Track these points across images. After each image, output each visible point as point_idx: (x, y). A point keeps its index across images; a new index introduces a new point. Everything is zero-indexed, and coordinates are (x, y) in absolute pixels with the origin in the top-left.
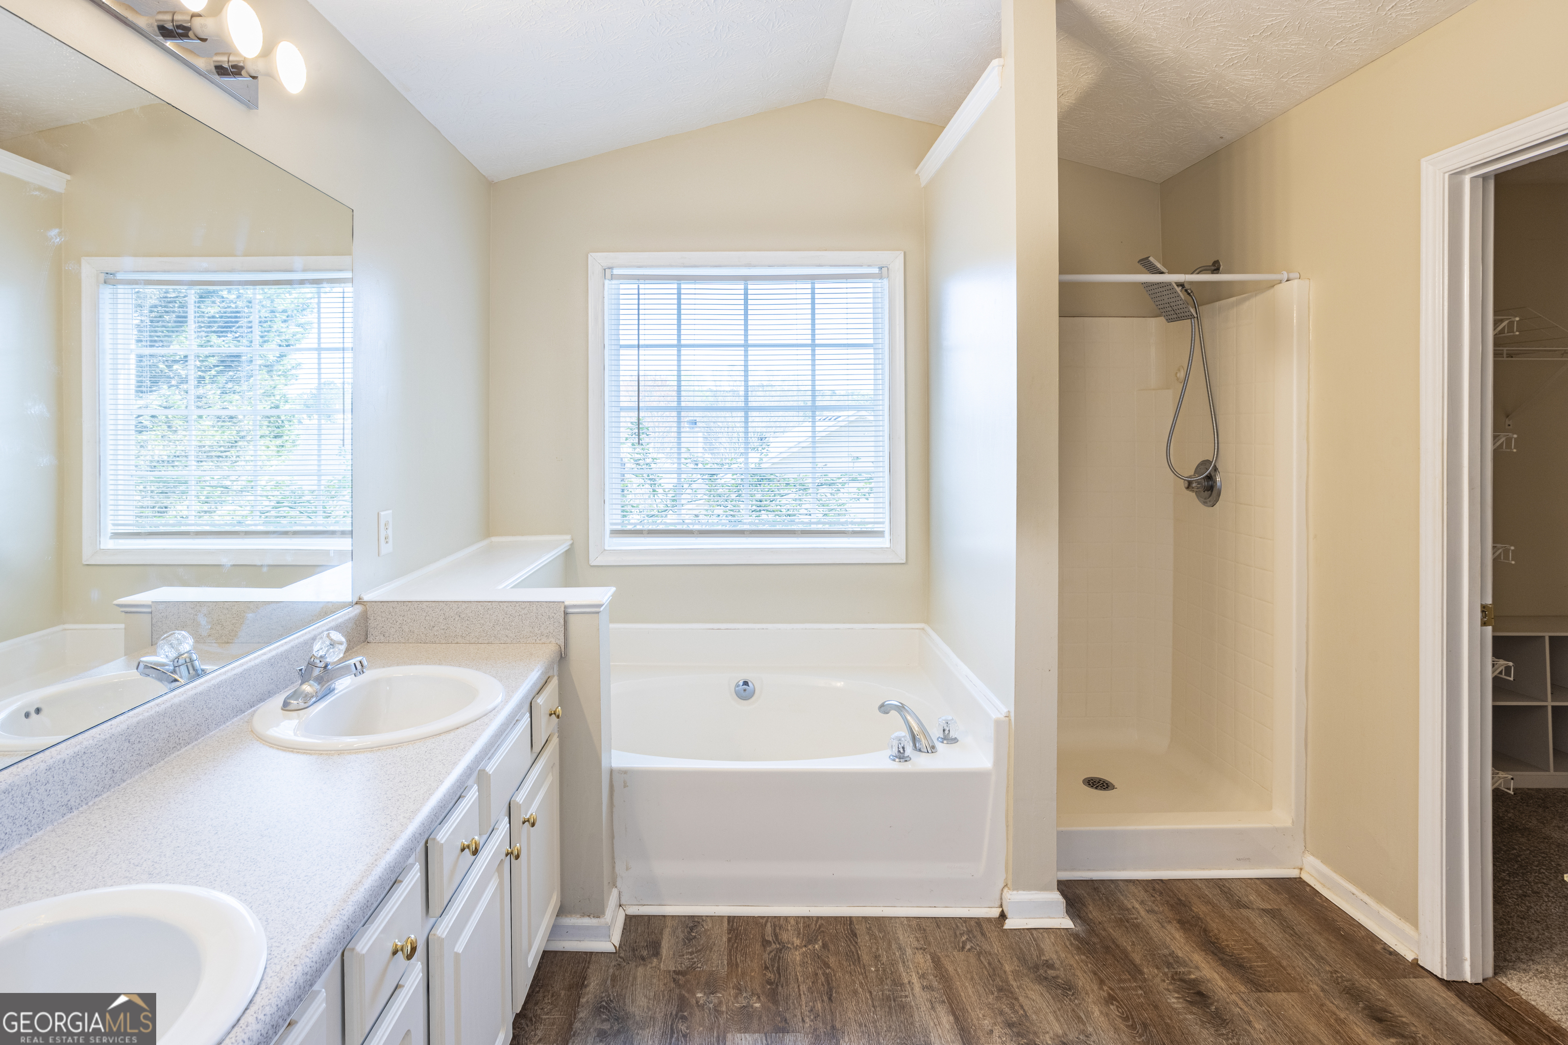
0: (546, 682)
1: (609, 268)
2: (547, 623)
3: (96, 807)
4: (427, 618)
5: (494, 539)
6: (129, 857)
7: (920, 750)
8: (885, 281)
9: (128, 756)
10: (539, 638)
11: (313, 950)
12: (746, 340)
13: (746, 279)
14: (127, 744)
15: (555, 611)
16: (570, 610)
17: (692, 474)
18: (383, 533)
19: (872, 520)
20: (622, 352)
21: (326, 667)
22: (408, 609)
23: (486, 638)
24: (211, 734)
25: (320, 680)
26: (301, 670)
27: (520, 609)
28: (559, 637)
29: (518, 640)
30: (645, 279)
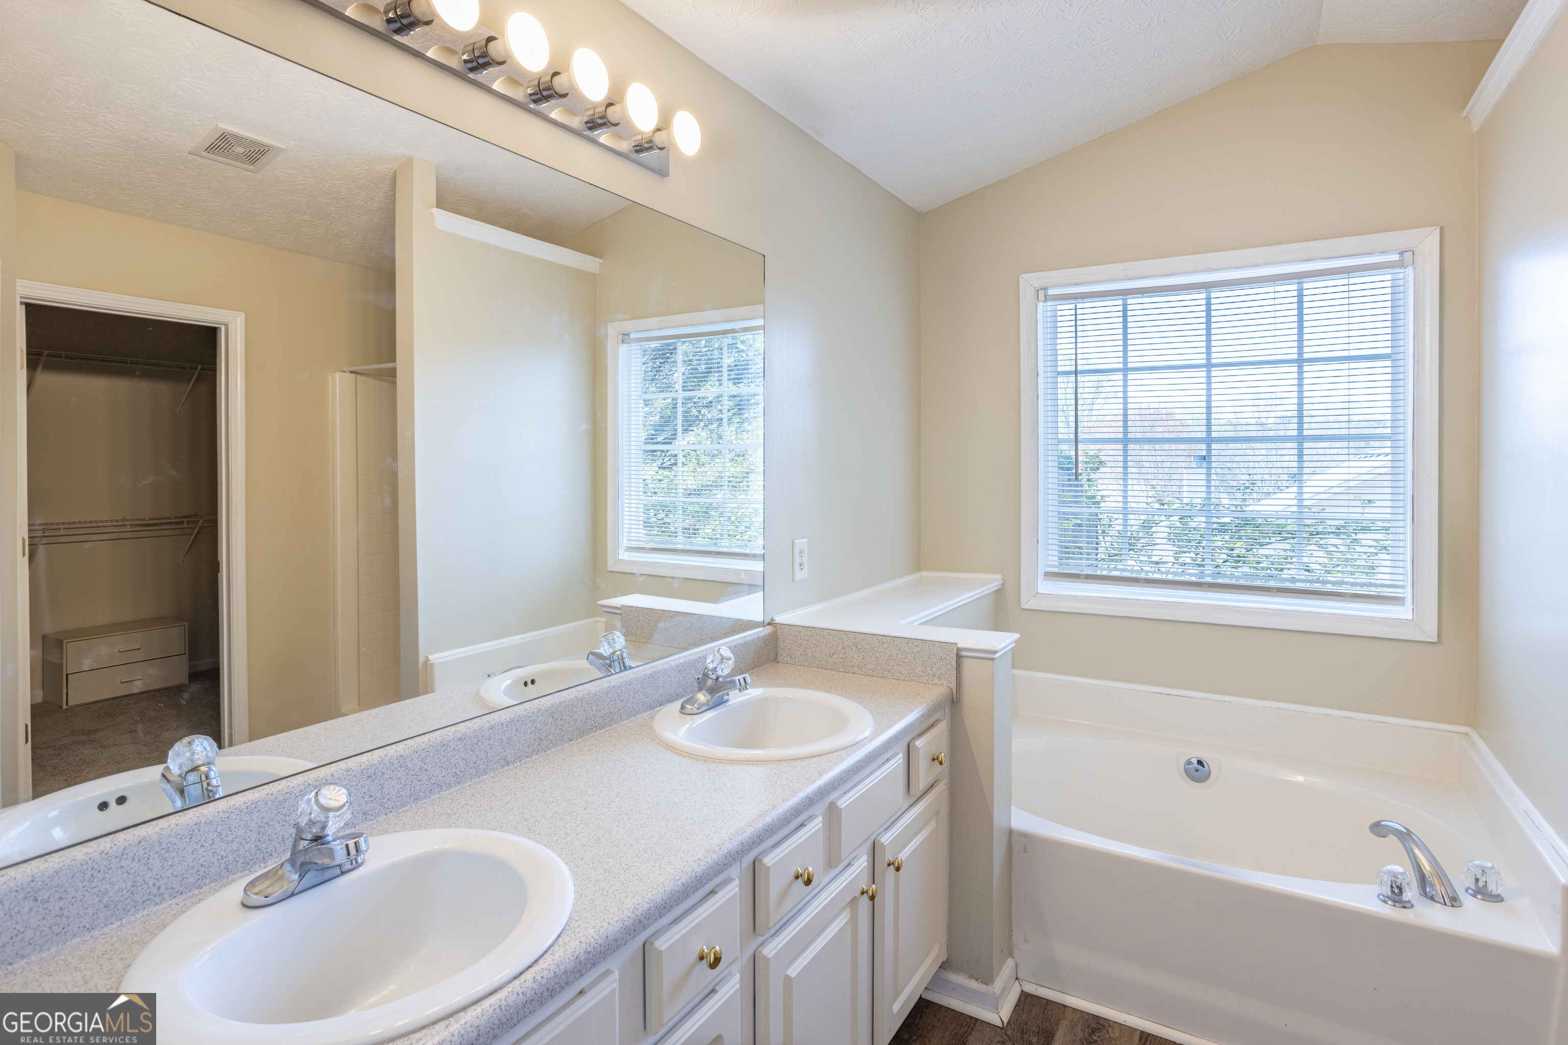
0: (933, 725)
1: (1042, 289)
2: (940, 664)
3: (525, 765)
4: (827, 645)
5: (925, 574)
6: (525, 811)
7: (1432, 899)
8: (1410, 271)
9: (552, 729)
10: (931, 679)
11: (601, 933)
12: (1209, 359)
13: (1207, 286)
14: (551, 719)
15: (947, 653)
16: (964, 653)
17: (1154, 515)
18: (797, 561)
19: (1388, 582)
20: (1060, 379)
21: (717, 679)
22: (811, 634)
23: (880, 672)
24: (623, 723)
25: (712, 691)
26: (698, 679)
27: (913, 646)
28: (951, 680)
29: (911, 678)
30: (1083, 298)
